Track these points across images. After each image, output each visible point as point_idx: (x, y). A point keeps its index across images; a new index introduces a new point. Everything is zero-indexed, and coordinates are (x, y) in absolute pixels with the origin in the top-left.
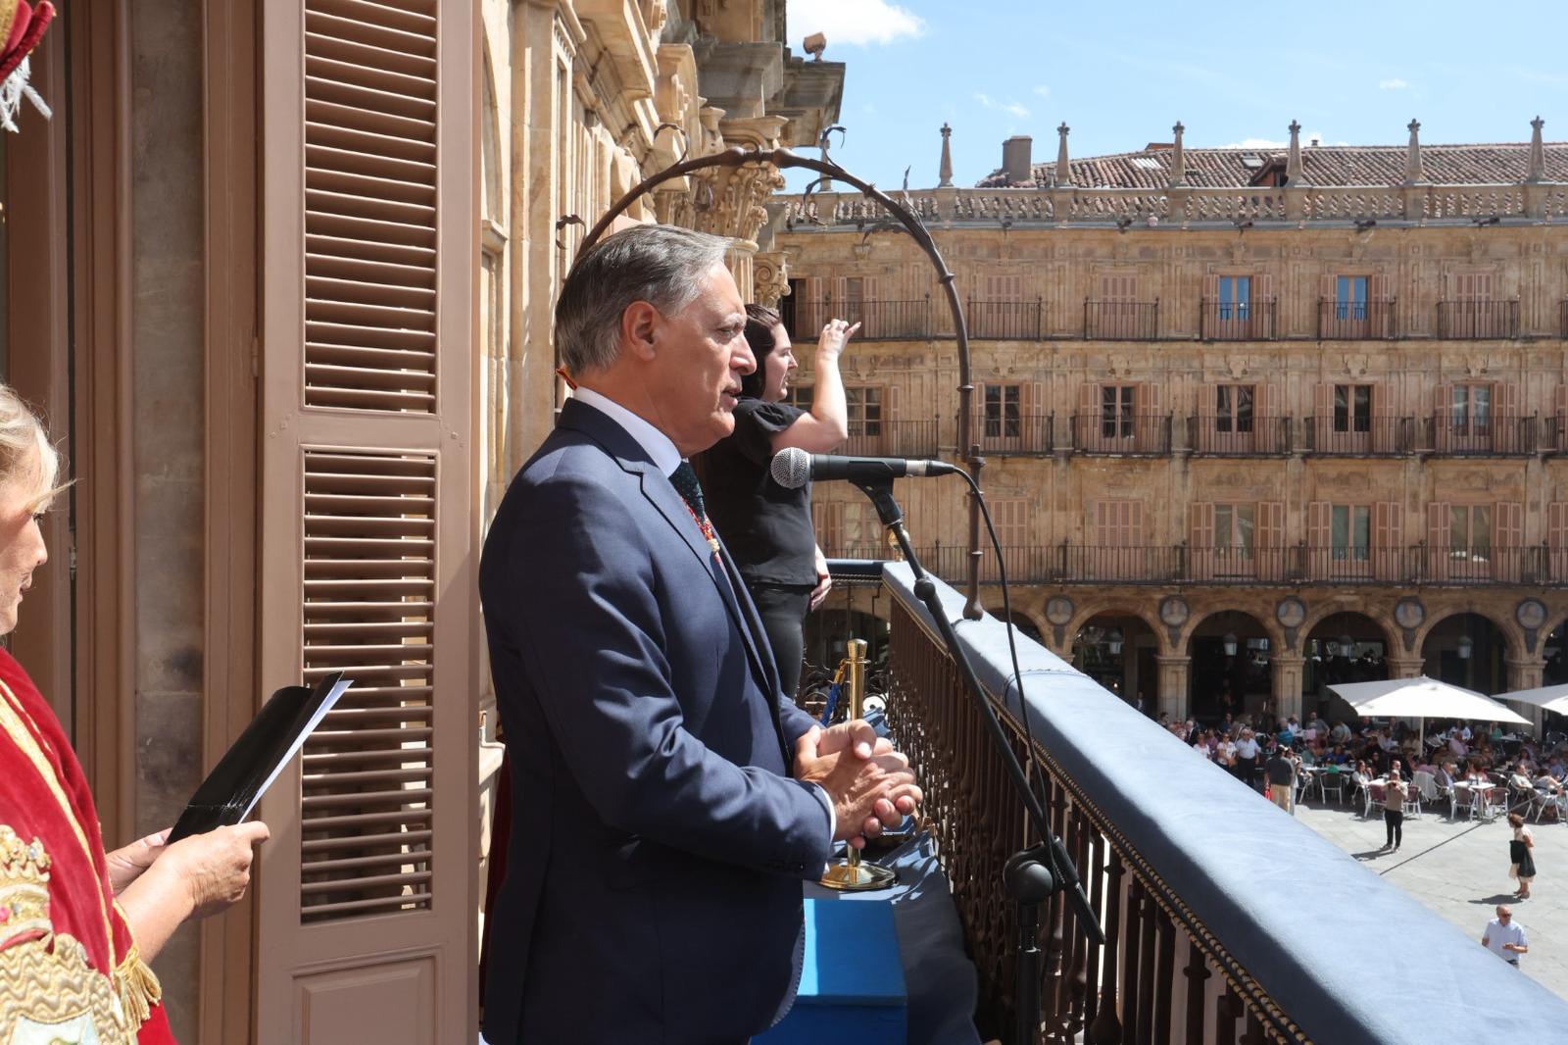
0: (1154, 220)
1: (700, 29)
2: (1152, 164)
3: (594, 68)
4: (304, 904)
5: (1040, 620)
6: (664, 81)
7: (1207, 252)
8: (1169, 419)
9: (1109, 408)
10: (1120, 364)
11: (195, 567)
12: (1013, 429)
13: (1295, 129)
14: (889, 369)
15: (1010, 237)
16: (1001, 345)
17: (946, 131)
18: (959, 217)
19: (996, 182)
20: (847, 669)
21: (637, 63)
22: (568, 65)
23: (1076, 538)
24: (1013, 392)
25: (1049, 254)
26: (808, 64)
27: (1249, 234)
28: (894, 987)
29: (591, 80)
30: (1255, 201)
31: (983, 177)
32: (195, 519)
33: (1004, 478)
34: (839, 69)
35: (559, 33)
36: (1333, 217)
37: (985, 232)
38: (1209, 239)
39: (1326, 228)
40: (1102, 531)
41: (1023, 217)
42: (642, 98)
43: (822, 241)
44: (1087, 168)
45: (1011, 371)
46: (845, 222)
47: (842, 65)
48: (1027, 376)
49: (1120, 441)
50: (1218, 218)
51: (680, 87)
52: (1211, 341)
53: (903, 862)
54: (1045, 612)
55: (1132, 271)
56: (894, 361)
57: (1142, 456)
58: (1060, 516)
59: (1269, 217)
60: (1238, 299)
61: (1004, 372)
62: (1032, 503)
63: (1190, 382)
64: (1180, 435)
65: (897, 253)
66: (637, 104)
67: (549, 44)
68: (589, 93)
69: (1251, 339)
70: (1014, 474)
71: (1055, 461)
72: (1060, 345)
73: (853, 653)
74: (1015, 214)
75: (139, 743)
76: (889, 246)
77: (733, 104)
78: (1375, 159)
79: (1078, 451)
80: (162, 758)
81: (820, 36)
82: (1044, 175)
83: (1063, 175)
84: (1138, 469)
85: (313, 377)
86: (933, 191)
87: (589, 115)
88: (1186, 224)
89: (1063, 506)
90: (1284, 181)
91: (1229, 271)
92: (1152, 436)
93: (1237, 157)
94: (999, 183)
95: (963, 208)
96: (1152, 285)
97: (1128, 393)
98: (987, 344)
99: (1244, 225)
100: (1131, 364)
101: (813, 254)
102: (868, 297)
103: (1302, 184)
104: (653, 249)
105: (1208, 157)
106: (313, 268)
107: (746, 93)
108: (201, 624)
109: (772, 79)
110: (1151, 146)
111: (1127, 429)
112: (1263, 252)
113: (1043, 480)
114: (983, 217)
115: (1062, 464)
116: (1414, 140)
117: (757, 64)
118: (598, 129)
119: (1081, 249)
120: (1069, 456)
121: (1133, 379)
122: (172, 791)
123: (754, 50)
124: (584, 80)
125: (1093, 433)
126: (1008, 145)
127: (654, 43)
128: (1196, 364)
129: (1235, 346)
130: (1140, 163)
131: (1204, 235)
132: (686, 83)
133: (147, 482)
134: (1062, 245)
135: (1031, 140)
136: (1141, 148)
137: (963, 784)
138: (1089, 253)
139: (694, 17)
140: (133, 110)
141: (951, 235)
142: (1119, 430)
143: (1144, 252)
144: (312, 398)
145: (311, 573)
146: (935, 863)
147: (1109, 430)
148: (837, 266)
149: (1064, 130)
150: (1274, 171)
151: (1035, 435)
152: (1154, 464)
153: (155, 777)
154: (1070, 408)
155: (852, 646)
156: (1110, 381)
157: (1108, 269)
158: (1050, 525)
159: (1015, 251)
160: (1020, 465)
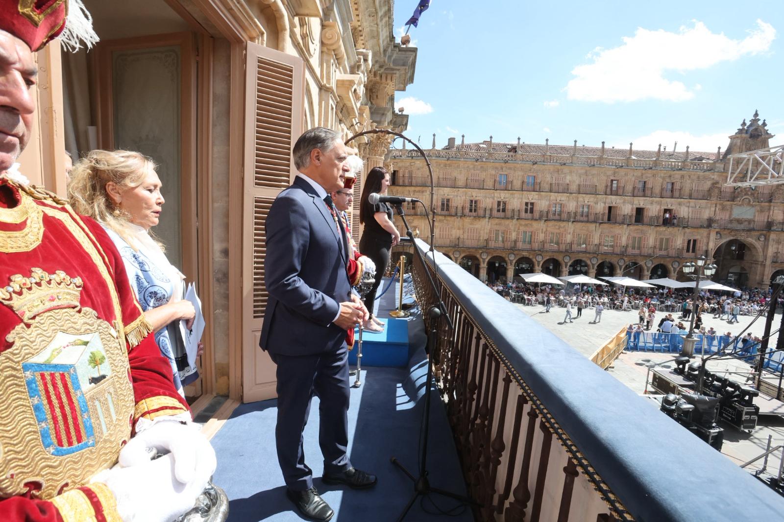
0: (484, 160)
1: (371, 103)
2: (484, 146)
3: (342, 109)
4: (254, 313)
5: (452, 256)
6: (361, 114)
7: (496, 168)
8: (486, 209)
9: (471, 206)
10: (474, 194)
11: (227, 227)
12: (448, 210)
13: (519, 139)
14: (418, 194)
15: (449, 162)
16: (446, 189)
17: (434, 135)
18: (437, 157)
19: (446, 148)
20: (400, 263)
21: (353, 108)
22: (334, 107)
23: (462, 237)
24: (448, 200)
25: (458, 167)
26: (400, 115)
27: (507, 164)
28: (405, 340)
29: (341, 112)
30: (509, 156)
31: (443, 147)
32: (227, 215)
33: (445, 221)
34: (407, 116)
35: (332, 98)
36: (527, 161)
37: (443, 161)
38: (497, 165)
39: (525, 164)
40: (468, 235)
41: (452, 157)
42: (355, 118)
43: (403, 161)
44: (468, 146)
45: (448, 195)
46: (408, 157)
47: (408, 115)
48: (452, 197)
49: (473, 214)
50: (499, 160)
51: (365, 116)
52: (497, 190)
53: (412, 311)
54: (453, 254)
55: (478, 172)
56: (419, 191)
57: (478, 217)
58: (458, 231)
59: (512, 160)
60: (504, 180)
61: (446, 195)
62: (451, 228)
63: (491, 200)
64: (488, 212)
65: (421, 165)
66: (353, 120)
67: (329, 100)
68: (340, 115)
69: (506, 190)
70: (447, 220)
71: (457, 218)
72: (460, 189)
73: (402, 259)
74: (451, 156)
75: (214, 271)
76: (419, 163)
77: (379, 123)
78: (537, 148)
79: (463, 215)
80: (220, 276)
81: (403, 108)
82: (458, 148)
83: (462, 147)
84: (478, 221)
85: (257, 178)
86: (431, 150)
87: (341, 121)
88: (492, 161)
89: (459, 229)
90: (516, 151)
91: (502, 173)
92: (481, 212)
93: (505, 145)
94: (447, 149)
95: (438, 154)
96: (483, 175)
97: (476, 202)
98: (442, 188)
99: (506, 162)
100: (477, 194)
101: (400, 164)
102: (414, 175)
103: (520, 152)
104: (320, 134)
105: (498, 145)
106: (258, 149)
107: (383, 120)
108: (228, 241)
109: (389, 117)
110: (485, 142)
111: (475, 211)
112: (510, 168)
113: (454, 222)
114: (443, 157)
115: (459, 218)
116: (547, 144)
117: (386, 112)
118: (342, 125)
119: (466, 165)
120: (461, 217)
121: (477, 198)
122: (222, 284)
123: (385, 109)
124: (339, 112)
125: (467, 211)
126: (449, 139)
127: (359, 105)
128: (493, 195)
129: (502, 191)
130: (481, 146)
131: (496, 164)
132: (367, 116)
133: (216, 205)
134: (461, 164)
135: (454, 139)
136: (482, 142)
137: (427, 292)
138: (468, 167)
139: (370, 100)
140: (213, 107)
141: (435, 161)
142: (473, 211)
143: (482, 167)
144: (257, 184)
145: (256, 229)
146: (420, 312)
147: (471, 211)
148: (406, 168)
149: (463, 136)
150: (514, 149)
151: (453, 211)
152: (481, 219)
153: (218, 280)
154: (462, 205)
155: (401, 257)
156: (472, 199)
157: (473, 171)
158: (456, 233)
159: (450, 165)
160: (449, 218)
